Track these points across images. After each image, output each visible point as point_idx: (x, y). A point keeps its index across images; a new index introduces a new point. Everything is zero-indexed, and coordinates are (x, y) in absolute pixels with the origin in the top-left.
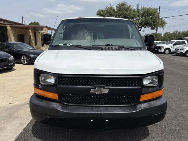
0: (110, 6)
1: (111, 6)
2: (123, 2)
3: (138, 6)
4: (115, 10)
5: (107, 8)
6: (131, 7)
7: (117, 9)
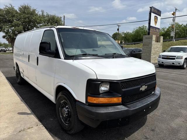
0: (10, 6)
1: (12, 6)
2: (27, 5)
3: (43, 12)
4: (17, 12)
5: (7, 7)
6: (36, 12)
7: (20, 11)
